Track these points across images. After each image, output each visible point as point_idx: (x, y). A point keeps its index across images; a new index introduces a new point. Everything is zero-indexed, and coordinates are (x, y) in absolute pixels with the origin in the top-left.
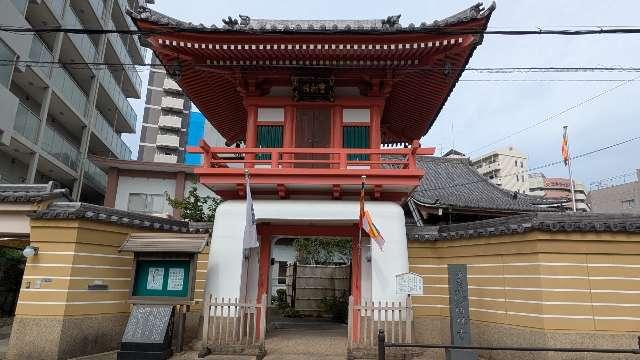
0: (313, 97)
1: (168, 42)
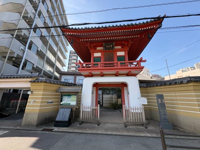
0: (109, 49)
1: (70, 34)
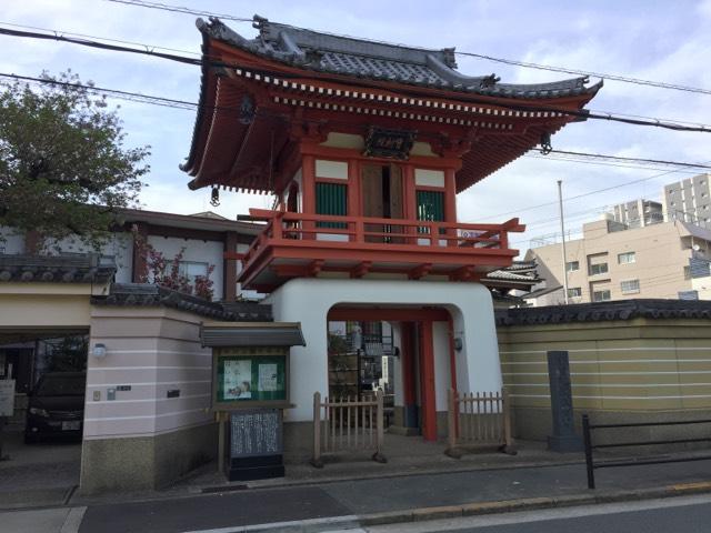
0: (385, 155)
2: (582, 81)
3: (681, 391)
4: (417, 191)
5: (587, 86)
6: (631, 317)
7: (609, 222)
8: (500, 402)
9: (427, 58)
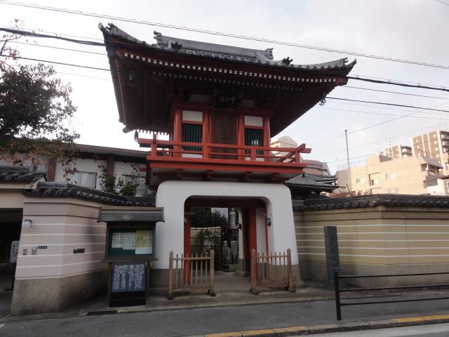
0: (225, 107)
1: (132, 56)
2: (344, 61)
3: (409, 252)
4: (245, 129)
5: (346, 64)
6: (376, 205)
7: (381, 156)
8: (286, 258)
9: (256, 54)
